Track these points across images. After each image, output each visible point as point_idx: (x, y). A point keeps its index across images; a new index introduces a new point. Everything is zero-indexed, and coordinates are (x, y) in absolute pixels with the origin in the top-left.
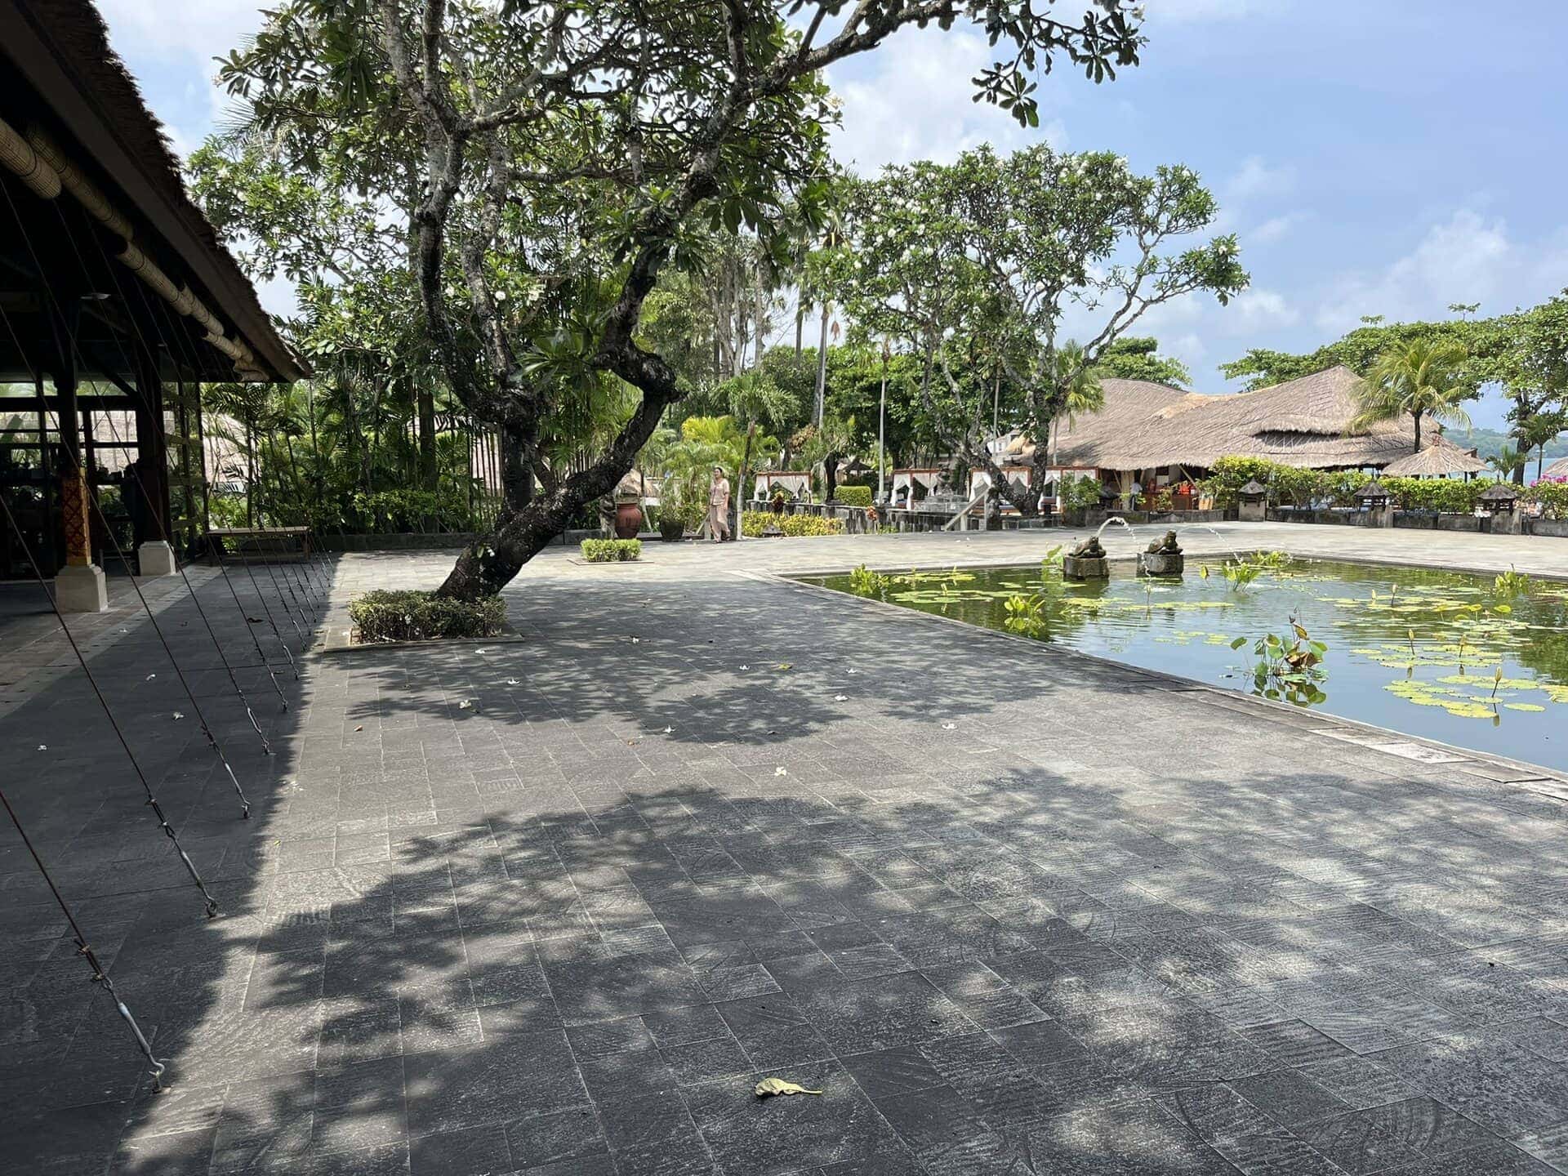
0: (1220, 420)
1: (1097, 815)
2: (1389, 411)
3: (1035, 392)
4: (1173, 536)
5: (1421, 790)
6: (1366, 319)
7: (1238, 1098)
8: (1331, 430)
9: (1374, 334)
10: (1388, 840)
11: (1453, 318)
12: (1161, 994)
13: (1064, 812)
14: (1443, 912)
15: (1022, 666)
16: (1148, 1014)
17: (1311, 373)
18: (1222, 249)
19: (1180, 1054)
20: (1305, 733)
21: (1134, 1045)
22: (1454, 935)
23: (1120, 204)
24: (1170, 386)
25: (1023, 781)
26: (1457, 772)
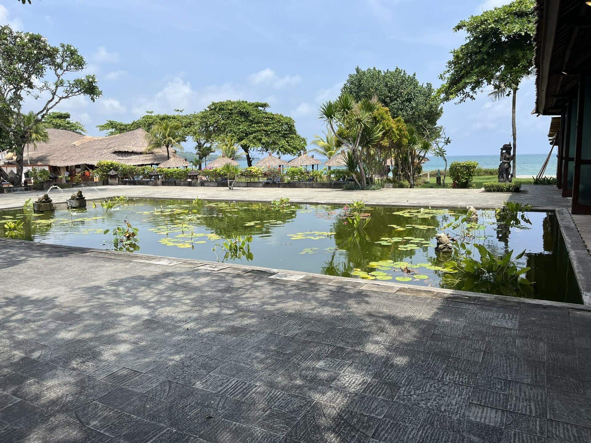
0: (99, 147)
1: (44, 309)
2: (158, 145)
3: (14, 132)
4: (80, 192)
5: (167, 275)
6: (148, 112)
7: (99, 405)
8: (140, 151)
9: (151, 117)
10: (157, 294)
11: (176, 114)
12: (70, 375)
13: (30, 311)
14: (173, 315)
15: (13, 252)
16: (64, 385)
17: (131, 130)
18: (91, 80)
19: (77, 396)
20: (131, 262)
21: (58, 398)
22: (176, 322)
23: (45, 56)
24: (77, 133)
25: (10, 302)
26: (180, 267)
